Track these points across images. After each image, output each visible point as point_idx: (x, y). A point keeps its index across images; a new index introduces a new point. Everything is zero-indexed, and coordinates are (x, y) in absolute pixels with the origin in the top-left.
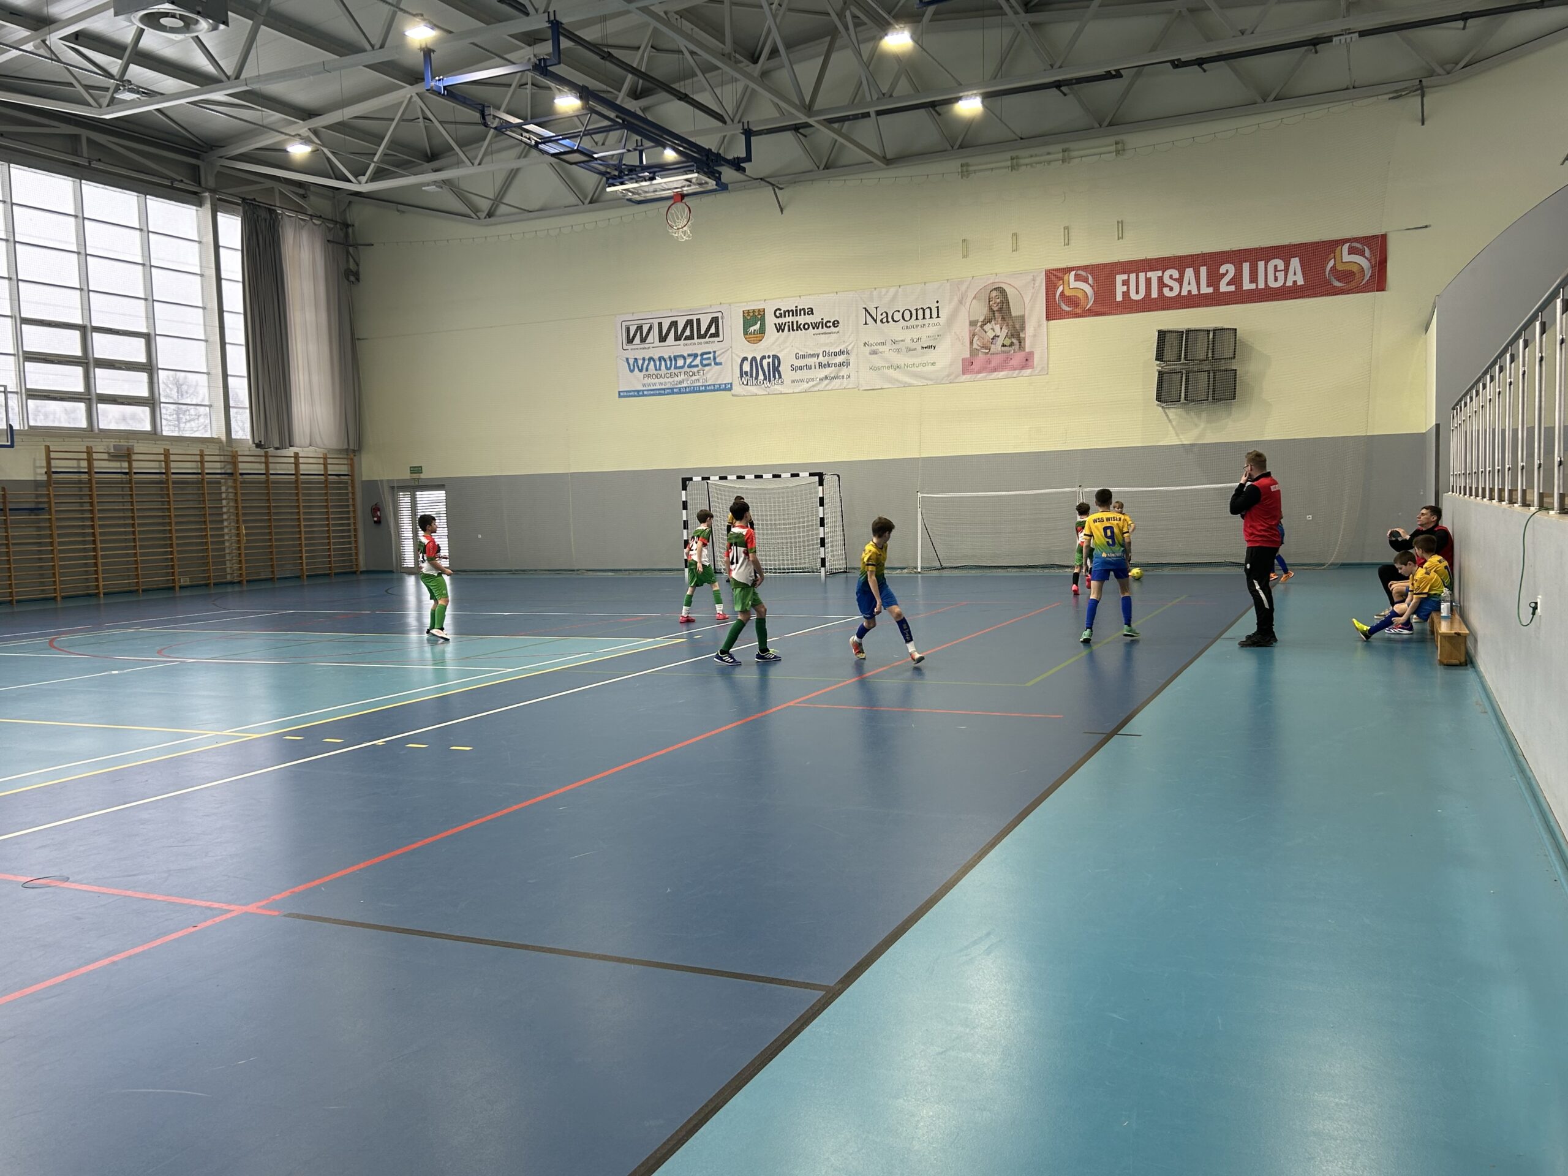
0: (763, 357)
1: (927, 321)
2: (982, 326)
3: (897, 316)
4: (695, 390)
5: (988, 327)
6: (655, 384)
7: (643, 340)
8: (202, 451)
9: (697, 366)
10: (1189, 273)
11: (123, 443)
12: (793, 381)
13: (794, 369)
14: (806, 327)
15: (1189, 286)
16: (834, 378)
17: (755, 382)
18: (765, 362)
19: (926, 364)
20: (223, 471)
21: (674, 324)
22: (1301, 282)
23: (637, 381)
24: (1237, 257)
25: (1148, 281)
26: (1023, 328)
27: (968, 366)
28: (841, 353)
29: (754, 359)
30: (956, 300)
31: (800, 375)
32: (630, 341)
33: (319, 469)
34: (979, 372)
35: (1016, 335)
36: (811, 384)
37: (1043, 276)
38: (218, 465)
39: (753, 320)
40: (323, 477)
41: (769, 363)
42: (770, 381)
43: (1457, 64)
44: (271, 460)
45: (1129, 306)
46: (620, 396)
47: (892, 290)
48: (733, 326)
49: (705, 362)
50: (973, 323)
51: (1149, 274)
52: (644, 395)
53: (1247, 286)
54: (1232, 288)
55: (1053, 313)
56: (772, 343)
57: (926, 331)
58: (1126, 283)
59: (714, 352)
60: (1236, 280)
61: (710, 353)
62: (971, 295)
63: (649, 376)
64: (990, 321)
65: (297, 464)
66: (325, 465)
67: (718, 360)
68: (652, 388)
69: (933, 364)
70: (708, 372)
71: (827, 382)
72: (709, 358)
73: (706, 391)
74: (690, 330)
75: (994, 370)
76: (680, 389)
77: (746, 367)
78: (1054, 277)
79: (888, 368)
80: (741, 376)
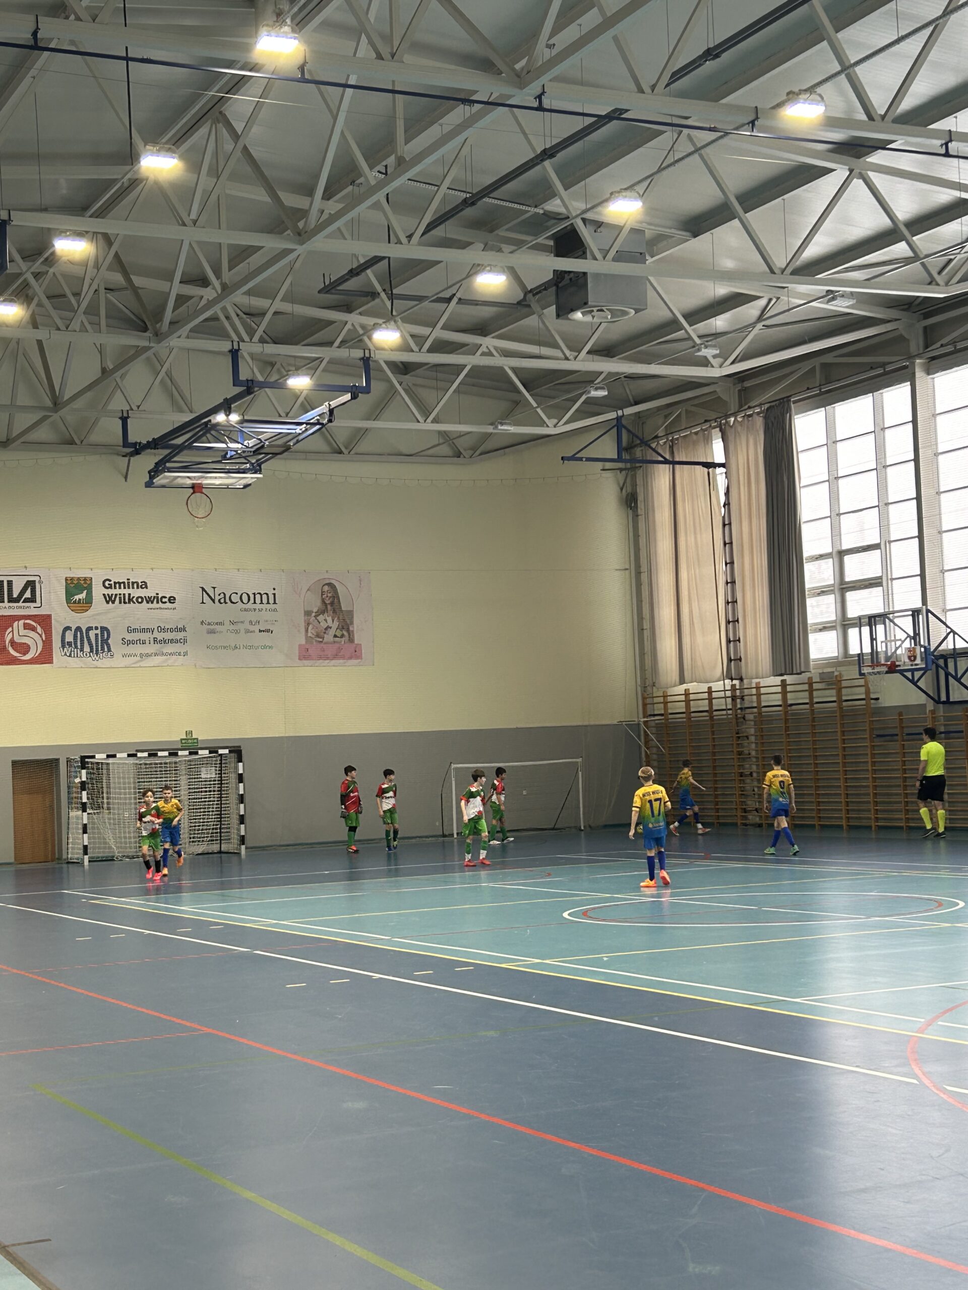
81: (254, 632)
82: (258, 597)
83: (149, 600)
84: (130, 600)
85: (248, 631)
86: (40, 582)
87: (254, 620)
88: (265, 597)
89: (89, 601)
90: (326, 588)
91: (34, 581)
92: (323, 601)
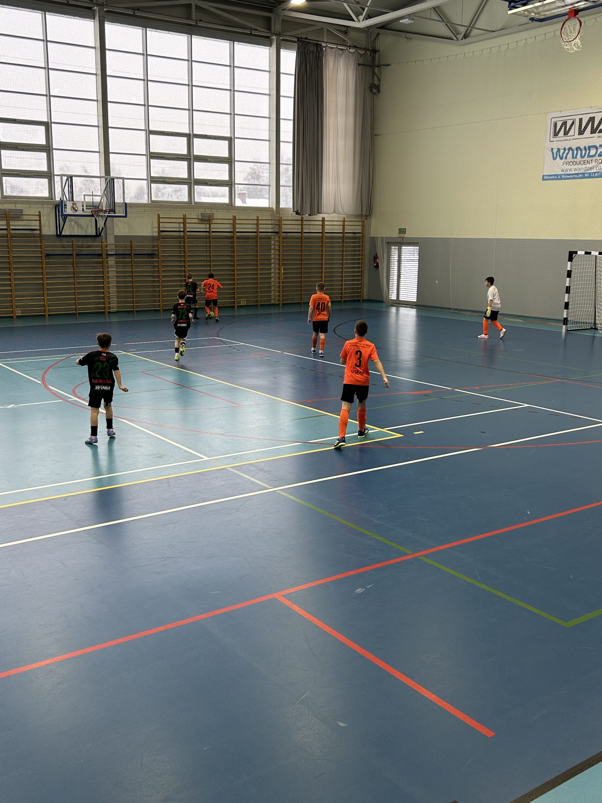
6: (571, 170)
7: (566, 133)
8: (258, 217)
11: (208, 211)
20: (273, 231)
23: (558, 167)
32: (556, 134)
33: (339, 229)
38: (270, 226)
40: (341, 234)
44: (305, 223)
46: (543, 179)
52: (562, 179)
63: (568, 163)
65: (323, 225)
66: (344, 226)
68: (569, 172)
76: (590, 174)
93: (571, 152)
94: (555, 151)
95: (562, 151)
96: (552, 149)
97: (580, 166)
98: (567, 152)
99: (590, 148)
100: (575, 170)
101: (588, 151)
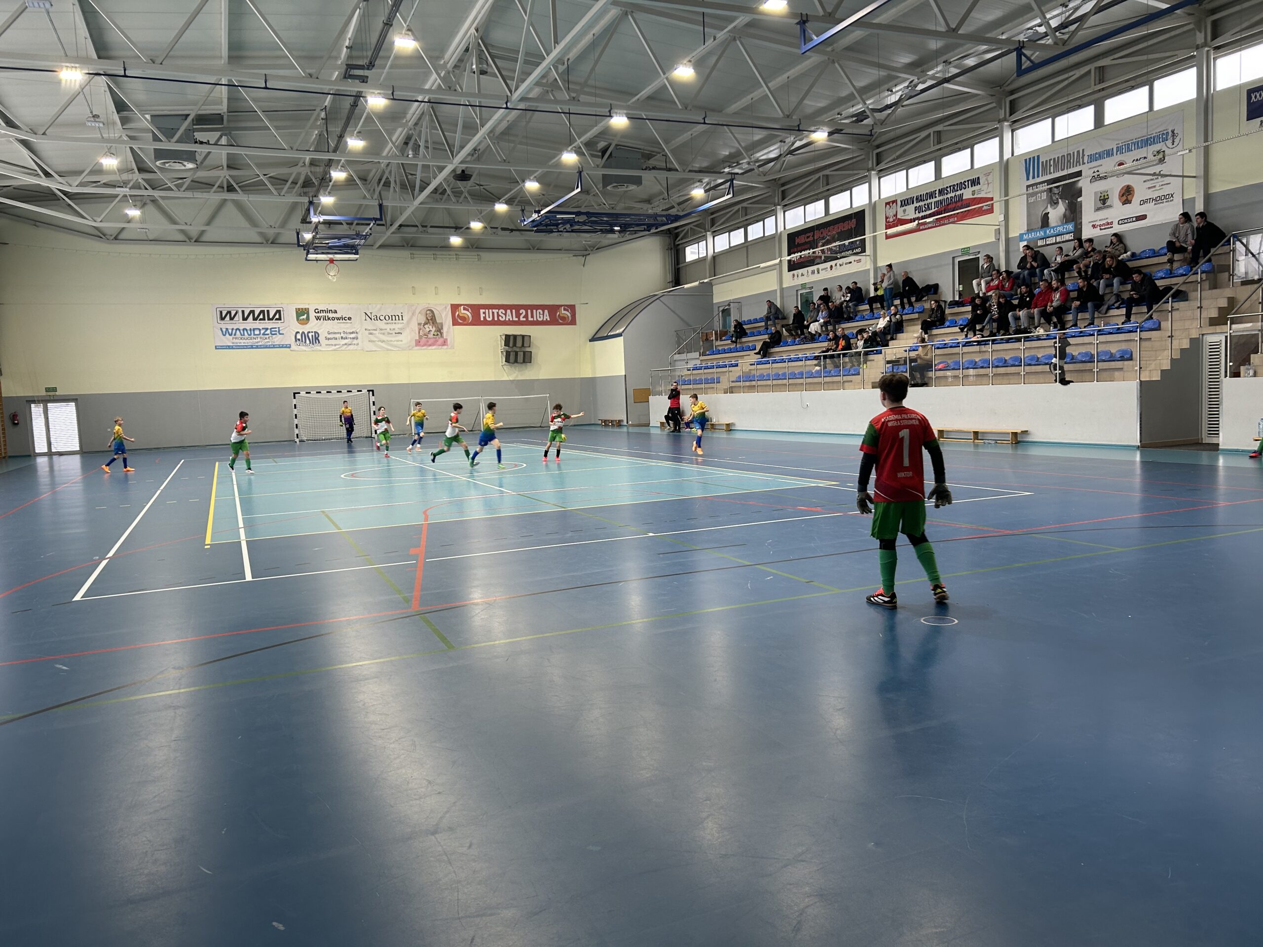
0: (309, 332)
1: (397, 321)
2: (423, 326)
3: (382, 318)
4: (266, 347)
5: (426, 326)
6: (241, 343)
7: (231, 319)
9: (268, 334)
10: (509, 311)
12: (327, 345)
13: (327, 339)
14: (333, 319)
15: (509, 317)
16: (350, 345)
17: (304, 344)
18: (310, 335)
19: (398, 341)
21: (252, 312)
22: (549, 319)
23: (228, 340)
24: (526, 307)
25: (493, 313)
26: (442, 328)
27: (418, 343)
28: (353, 333)
29: (303, 333)
30: (410, 314)
31: (330, 342)
32: (223, 319)
34: (423, 346)
35: (439, 330)
36: (337, 347)
37: (450, 306)
39: (302, 314)
41: (312, 336)
42: (313, 344)
43: (594, 248)
45: (486, 323)
46: (216, 348)
47: (379, 306)
48: (290, 315)
49: (273, 333)
50: (419, 324)
51: (493, 310)
52: (233, 348)
53: (530, 319)
54: (525, 319)
55: (455, 323)
56: (313, 325)
57: (397, 326)
58: (484, 313)
59: (279, 328)
60: (526, 316)
61: (276, 328)
62: (417, 312)
63: (236, 338)
64: (427, 324)
67: (281, 332)
68: (238, 344)
69: (402, 341)
70: (276, 337)
71: (346, 346)
72: (276, 331)
73: (274, 347)
74: (263, 315)
75: (430, 345)
76: (257, 346)
77: (299, 337)
78: (455, 308)
79: (378, 341)
80: (296, 341)
81: (392, 334)
82: (394, 317)
83: (338, 319)
84: (329, 319)
85: (389, 333)
86: (283, 311)
87: (392, 328)
88: (397, 317)
89: (308, 319)
90: (428, 312)
91: (280, 311)
92: (427, 318)
93: (238, 331)
94: (224, 330)
95: (230, 331)
96: (221, 329)
97: (248, 341)
98: (234, 331)
99: (254, 330)
100: (244, 343)
101: (252, 332)
